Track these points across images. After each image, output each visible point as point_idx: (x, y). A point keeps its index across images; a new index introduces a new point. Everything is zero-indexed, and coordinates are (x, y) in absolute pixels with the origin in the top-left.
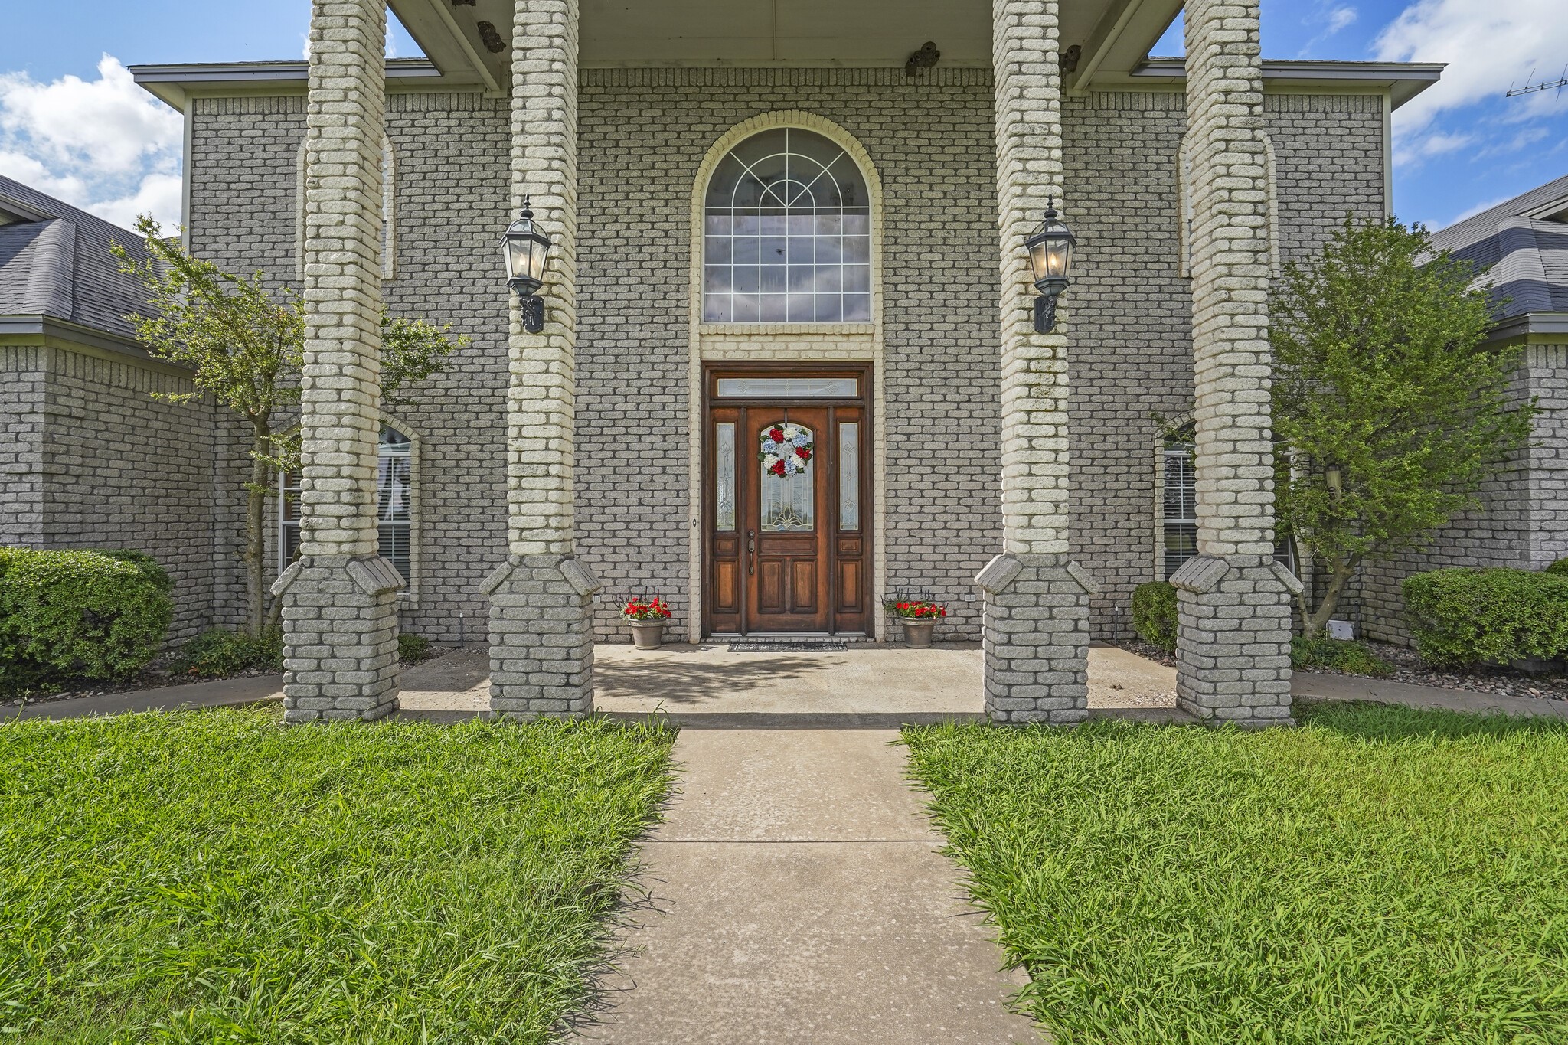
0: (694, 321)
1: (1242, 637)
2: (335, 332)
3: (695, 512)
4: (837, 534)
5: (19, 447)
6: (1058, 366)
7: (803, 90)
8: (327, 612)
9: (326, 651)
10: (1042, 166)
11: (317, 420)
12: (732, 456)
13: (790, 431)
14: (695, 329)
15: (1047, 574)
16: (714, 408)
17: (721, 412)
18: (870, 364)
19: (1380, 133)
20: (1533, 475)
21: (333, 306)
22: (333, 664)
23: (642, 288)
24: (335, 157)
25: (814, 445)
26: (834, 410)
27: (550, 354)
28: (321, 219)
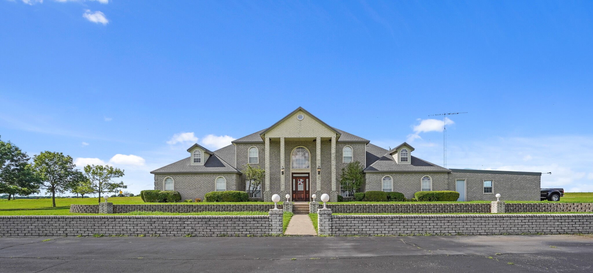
0: (291, 168)
1: (334, 197)
2: (268, 174)
3: (291, 188)
4: (306, 191)
5: (234, 183)
6: (320, 177)
7: (302, 144)
8: (268, 195)
9: (268, 198)
10: (319, 162)
11: (267, 181)
12: (295, 183)
13: (301, 180)
14: (291, 169)
16: (293, 177)
18: (309, 173)
20: (366, 185)
23: (286, 166)
25: (304, 181)
26: (306, 178)
27: (284, 176)
28: (267, 166)
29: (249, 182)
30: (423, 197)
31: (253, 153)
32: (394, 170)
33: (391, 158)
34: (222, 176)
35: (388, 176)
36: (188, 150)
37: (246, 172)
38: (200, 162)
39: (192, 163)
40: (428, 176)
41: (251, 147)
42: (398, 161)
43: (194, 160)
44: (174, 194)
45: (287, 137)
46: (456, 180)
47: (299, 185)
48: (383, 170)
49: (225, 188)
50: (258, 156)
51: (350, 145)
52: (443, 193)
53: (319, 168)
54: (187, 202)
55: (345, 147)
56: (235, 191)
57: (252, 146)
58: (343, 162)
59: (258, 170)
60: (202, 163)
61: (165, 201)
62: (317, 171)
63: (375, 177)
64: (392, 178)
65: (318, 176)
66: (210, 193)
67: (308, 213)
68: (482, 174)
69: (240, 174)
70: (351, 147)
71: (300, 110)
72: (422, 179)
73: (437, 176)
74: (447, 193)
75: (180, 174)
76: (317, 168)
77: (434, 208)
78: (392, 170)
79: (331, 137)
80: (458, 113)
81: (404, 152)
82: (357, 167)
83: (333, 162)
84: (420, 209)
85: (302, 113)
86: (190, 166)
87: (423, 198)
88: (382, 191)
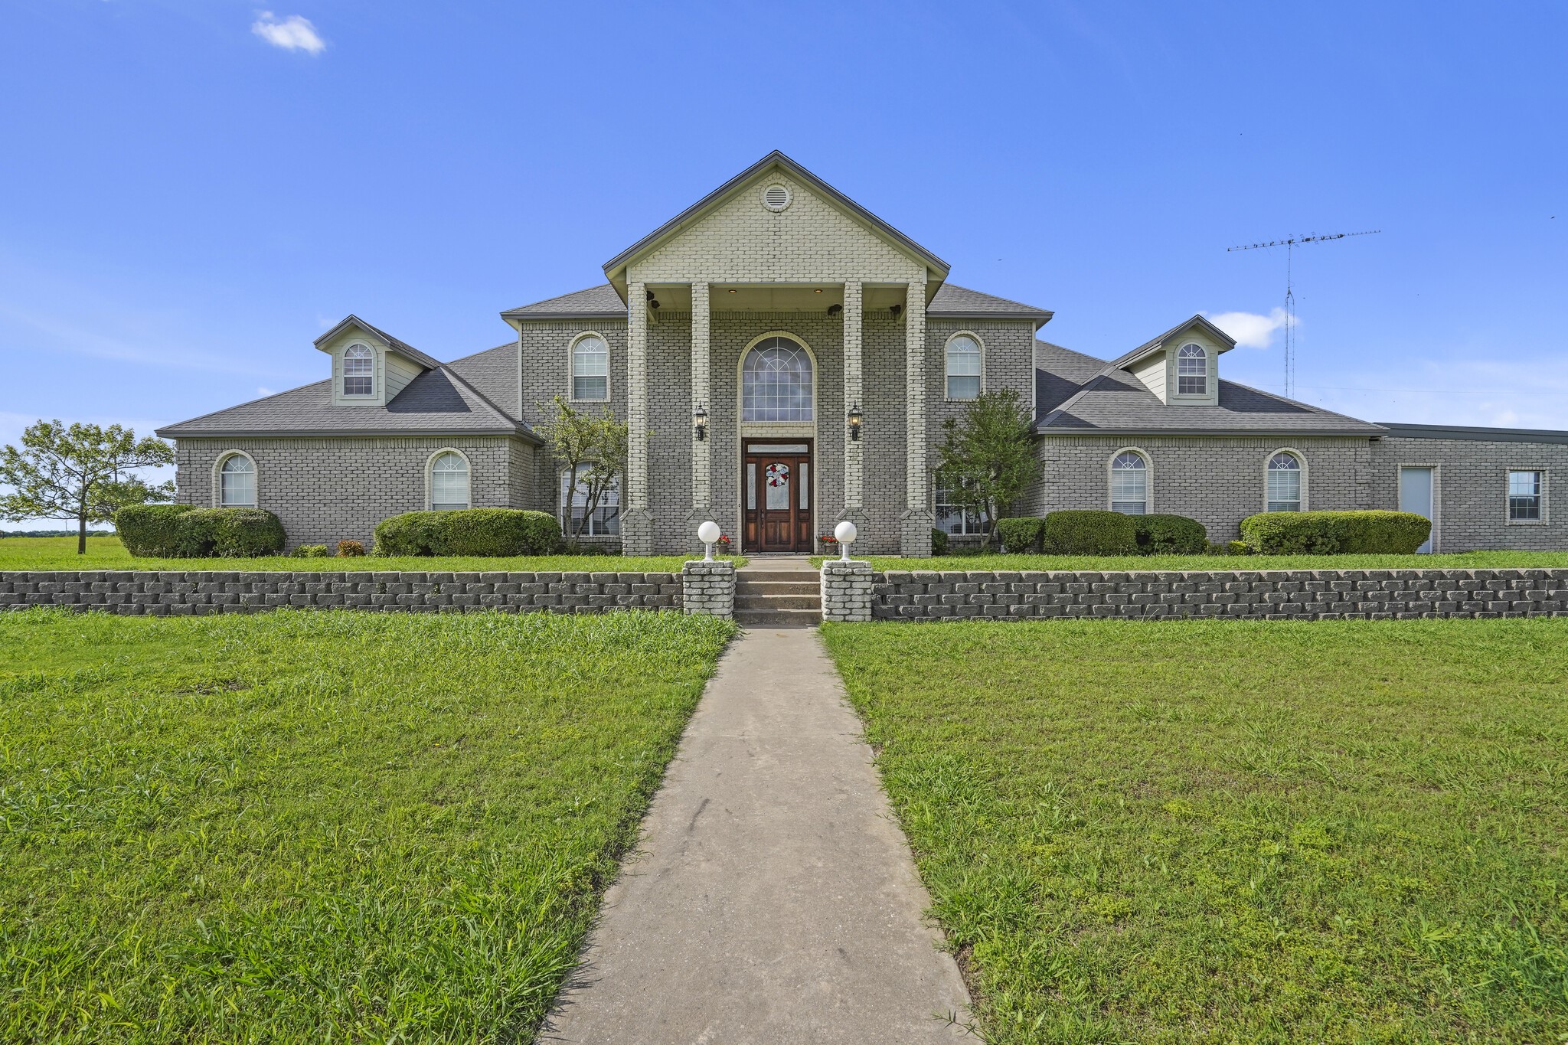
0: (739, 421)
1: (915, 533)
2: (639, 440)
3: (739, 501)
4: (799, 511)
5: (500, 474)
6: (859, 451)
7: (784, 321)
8: (637, 526)
9: (637, 538)
10: (856, 388)
11: (633, 467)
12: (754, 477)
13: (779, 467)
14: (739, 424)
15: (856, 514)
16: (747, 457)
17: (749, 459)
18: (812, 439)
19: (1030, 338)
20: (1046, 484)
21: (638, 432)
22: (639, 541)
23: (717, 407)
24: (637, 385)
25: (789, 473)
26: (797, 458)
27: (705, 447)
28: (633, 404)
29: (568, 474)
30: (1284, 537)
31: (588, 361)
32: (1158, 426)
33: (1131, 384)
34: (453, 449)
35: (1135, 448)
36: (317, 344)
37: (554, 430)
38: (368, 391)
39: (338, 397)
40: (1291, 449)
41: (581, 335)
42: (1169, 390)
43: (346, 383)
44: (245, 523)
45: (721, 280)
46: (1399, 468)
47: (770, 489)
48: (1113, 425)
49: (465, 498)
50: (606, 373)
51: (972, 330)
52: (1367, 519)
53: (855, 412)
54: (303, 554)
55: (953, 335)
56: (502, 510)
57: (584, 333)
58: (946, 396)
59: (602, 425)
60: (379, 397)
61: (207, 549)
62: (846, 427)
63: (1081, 453)
64: (1149, 458)
65: (849, 445)
66: (396, 519)
67: (815, 620)
68: (1502, 445)
69: (528, 442)
70: (977, 337)
71: (776, 165)
72: (1267, 462)
73: (1327, 453)
74: (1380, 521)
75: (281, 439)
76: (847, 412)
77: (1432, 588)
78: (1149, 426)
79: (903, 281)
80: (1342, 236)
81: (1192, 356)
82: (1008, 414)
83: (916, 390)
84: (1365, 598)
85: (783, 180)
86: (330, 408)
87: (1280, 542)
88: (1110, 510)
